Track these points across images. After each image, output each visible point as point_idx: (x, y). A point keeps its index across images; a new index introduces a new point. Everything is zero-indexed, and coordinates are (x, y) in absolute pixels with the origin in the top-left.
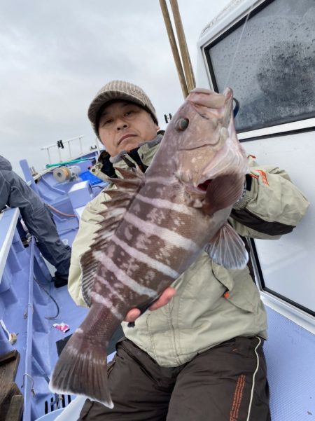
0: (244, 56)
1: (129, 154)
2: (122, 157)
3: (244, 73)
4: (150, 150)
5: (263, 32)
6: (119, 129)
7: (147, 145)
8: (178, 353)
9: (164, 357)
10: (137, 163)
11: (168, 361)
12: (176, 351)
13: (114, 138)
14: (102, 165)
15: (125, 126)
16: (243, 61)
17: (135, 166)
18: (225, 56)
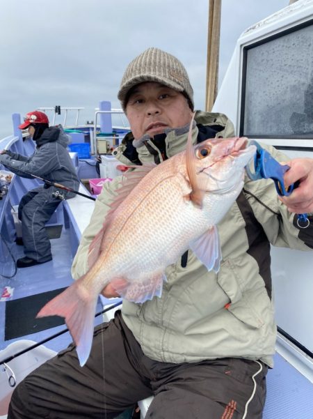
0: (283, 65)
1: (151, 139)
2: (145, 143)
3: (278, 81)
4: (177, 137)
5: (309, 45)
6: (149, 114)
7: (174, 132)
8: (164, 348)
9: (148, 347)
10: (161, 151)
11: (152, 353)
12: (163, 345)
13: (142, 123)
14: (125, 148)
15: (157, 112)
16: (280, 69)
17: (158, 154)
18: (263, 60)
